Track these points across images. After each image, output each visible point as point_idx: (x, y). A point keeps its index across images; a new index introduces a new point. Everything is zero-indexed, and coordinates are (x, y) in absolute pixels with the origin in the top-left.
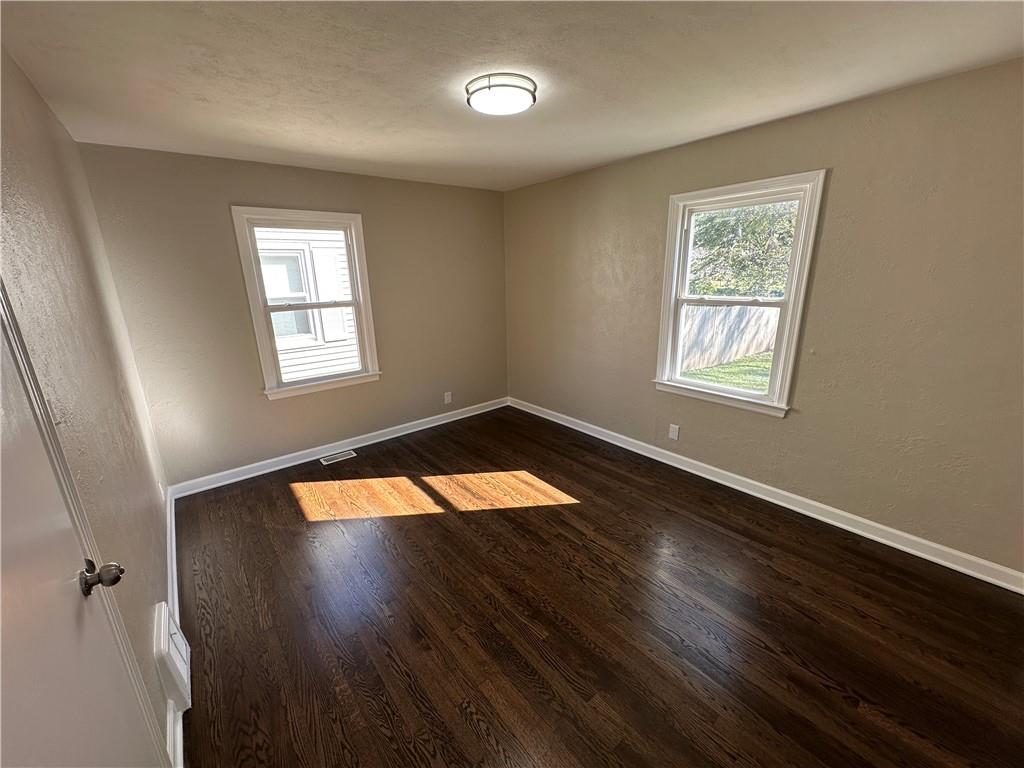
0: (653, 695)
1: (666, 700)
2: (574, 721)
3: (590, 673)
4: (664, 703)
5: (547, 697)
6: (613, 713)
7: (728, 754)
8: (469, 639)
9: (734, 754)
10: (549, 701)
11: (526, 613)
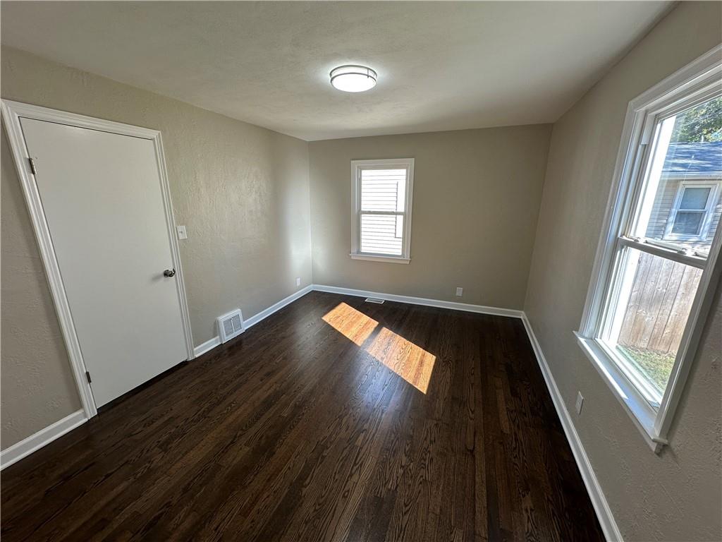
0: (255, 475)
1: (252, 483)
2: (232, 442)
3: (263, 442)
4: (250, 483)
5: (244, 428)
6: (238, 459)
7: (219, 526)
8: (272, 389)
9: (218, 529)
10: (242, 430)
11: (297, 403)
